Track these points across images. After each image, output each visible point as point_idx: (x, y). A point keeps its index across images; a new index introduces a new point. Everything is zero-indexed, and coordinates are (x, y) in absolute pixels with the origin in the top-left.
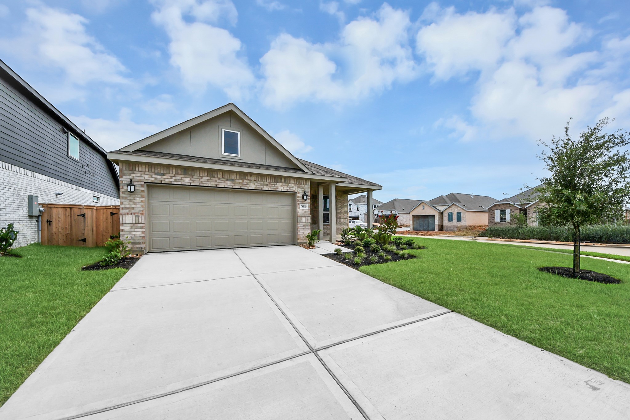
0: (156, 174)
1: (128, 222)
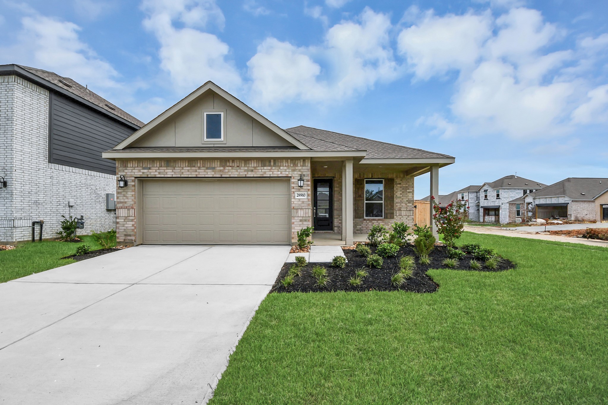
0: (144, 169)
1: (122, 216)
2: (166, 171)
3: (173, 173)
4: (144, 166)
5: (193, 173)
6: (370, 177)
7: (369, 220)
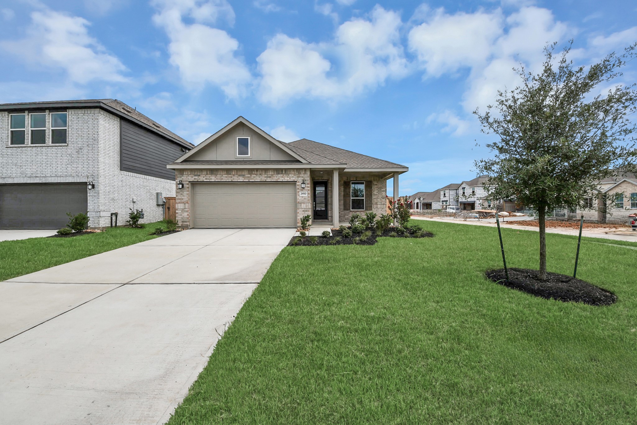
0: (195, 176)
1: (180, 208)
2: (211, 177)
3: (215, 179)
4: (195, 174)
5: (229, 179)
6: (355, 179)
7: (354, 211)
